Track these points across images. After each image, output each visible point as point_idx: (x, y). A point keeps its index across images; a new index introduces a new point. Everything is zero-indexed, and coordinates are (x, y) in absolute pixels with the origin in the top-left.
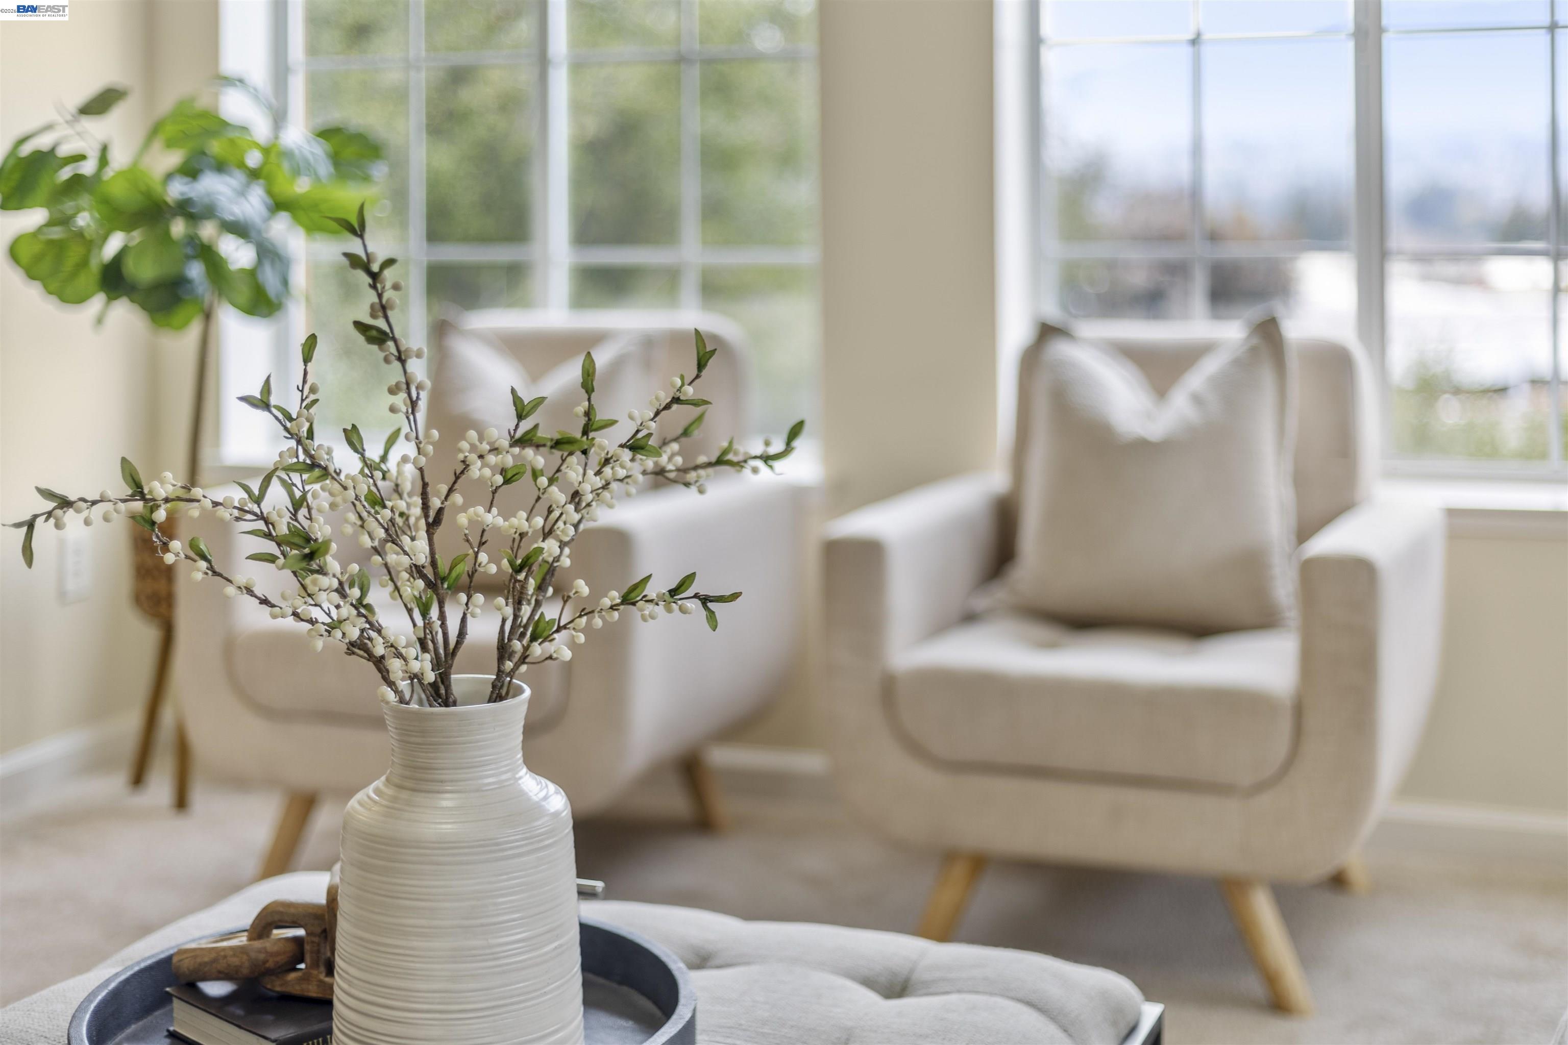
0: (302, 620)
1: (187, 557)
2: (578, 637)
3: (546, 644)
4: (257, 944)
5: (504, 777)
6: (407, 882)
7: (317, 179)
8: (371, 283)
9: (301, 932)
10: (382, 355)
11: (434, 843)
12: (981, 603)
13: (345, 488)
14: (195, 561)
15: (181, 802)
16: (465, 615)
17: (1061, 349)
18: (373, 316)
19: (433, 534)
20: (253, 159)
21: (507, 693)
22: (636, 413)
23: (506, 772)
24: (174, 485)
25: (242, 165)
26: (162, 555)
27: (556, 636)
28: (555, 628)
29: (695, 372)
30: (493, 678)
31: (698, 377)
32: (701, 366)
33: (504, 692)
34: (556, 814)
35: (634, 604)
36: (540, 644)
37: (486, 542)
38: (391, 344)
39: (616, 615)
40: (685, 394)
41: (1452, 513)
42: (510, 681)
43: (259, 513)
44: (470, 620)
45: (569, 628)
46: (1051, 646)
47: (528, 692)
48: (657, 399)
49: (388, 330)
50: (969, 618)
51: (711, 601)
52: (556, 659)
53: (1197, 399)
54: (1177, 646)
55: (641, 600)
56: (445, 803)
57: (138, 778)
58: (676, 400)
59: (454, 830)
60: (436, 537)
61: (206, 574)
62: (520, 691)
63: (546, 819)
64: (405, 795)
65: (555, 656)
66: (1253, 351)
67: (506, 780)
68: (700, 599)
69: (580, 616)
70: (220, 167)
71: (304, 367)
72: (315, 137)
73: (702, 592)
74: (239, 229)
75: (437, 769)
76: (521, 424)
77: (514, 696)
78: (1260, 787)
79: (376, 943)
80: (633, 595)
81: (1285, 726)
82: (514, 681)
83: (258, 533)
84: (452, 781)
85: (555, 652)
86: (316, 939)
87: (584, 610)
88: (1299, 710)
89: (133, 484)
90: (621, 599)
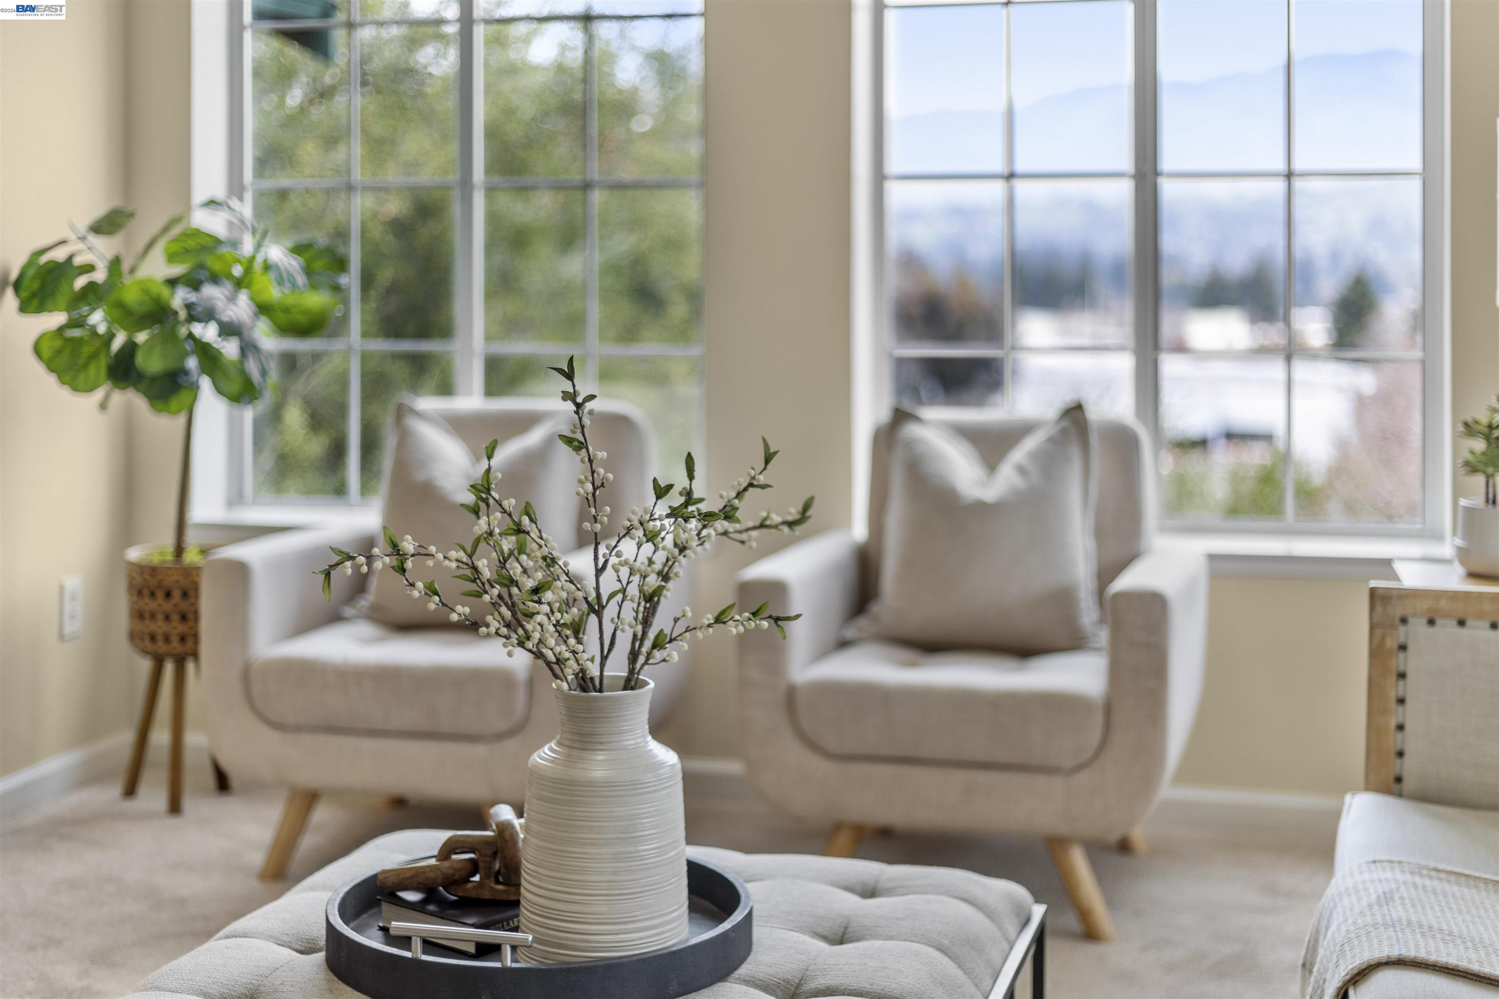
0: (500, 636)
1: (426, 594)
2: (683, 646)
3: (662, 651)
4: (446, 864)
5: (639, 740)
6: (583, 809)
7: (294, 286)
8: (576, 410)
9: (472, 856)
10: (579, 458)
11: (602, 783)
12: (850, 633)
13: (541, 546)
14: (431, 596)
15: (175, 807)
16: (615, 630)
17: (912, 430)
18: (573, 432)
19: (600, 576)
20: (237, 271)
21: (636, 684)
22: (724, 494)
23: (639, 737)
24: (414, 545)
25: (230, 276)
26: (409, 592)
27: (667, 645)
28: (668, 640)
29: (763, 465)
30: (623, 676)
31: (765, 469)
32: (767, 461)
33: (633, 683)
34: (673, 766)
35: (724, 623)
36: (658, 651)
37: (631, 582)
38: (584, 450)
39: (711, 630)
40: (758, 481)
41: (1213, 558)
42: (637, 677)
43: (470, 563)
44: (618, 633)
45: (678, 640)
46: (912, 664)
47: (652, 685)
48: (739, 484)
49: (584, 442)
50: (843, 644)
51: (781, 620)
52: (668, 661)
53: (1021, 470)
54: (1010, 663)
55: (730, 620)
56: (600, 758)
57: (130, 790)
58: (751, 485)
59: (605, 775)
60: (601, 579)
61: (438, 605)
62: (646, 684)
63: (667, 769)
64: (576, 752)
65: (668, 659)
66: (1064, 432)
67: (639, 743)
68: (774, 619)
69: (686, 631)
70: (215, 279)
71: (488, 462)
72: (288, 252)
73: (774, 615)
74: (228, 330)
75: (598, 735)
76: (658, 502)
77: (640, 688)
78: (1078, 768)
79: (562, 851)
80: (723, 617)
81: (1097, 721)
82: (640, 677)
83: (463, 577)
84: (608, 743)
85: (668, 656)
86: (488, 859)
87: (688, 627)
88: (1108, 708)
89: (391, 544)
90: (714, 620)
